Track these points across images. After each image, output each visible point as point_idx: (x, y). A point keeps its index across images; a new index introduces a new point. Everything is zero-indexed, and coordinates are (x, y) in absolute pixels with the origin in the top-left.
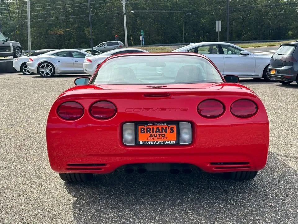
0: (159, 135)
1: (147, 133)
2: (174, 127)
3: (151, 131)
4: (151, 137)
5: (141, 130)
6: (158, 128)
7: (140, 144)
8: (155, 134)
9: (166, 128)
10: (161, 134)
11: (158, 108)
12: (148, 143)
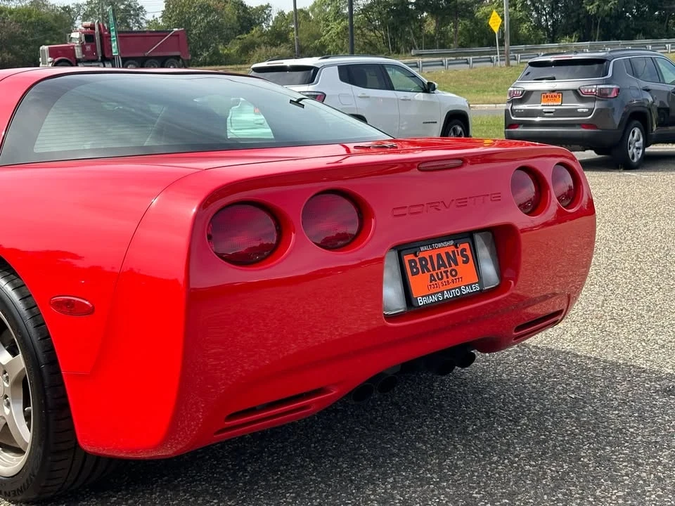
0: (446, 272)
1: (423, 272)
2: (466, 246)
3: (429, 266)
4: (434, 282)
5: (412, 268)
6: (439, 256)
7: (420, 304)
8: (439, 271)
9: (453, 252)
10: (449, 269)
11: (453, 200)
12: (433, 299)
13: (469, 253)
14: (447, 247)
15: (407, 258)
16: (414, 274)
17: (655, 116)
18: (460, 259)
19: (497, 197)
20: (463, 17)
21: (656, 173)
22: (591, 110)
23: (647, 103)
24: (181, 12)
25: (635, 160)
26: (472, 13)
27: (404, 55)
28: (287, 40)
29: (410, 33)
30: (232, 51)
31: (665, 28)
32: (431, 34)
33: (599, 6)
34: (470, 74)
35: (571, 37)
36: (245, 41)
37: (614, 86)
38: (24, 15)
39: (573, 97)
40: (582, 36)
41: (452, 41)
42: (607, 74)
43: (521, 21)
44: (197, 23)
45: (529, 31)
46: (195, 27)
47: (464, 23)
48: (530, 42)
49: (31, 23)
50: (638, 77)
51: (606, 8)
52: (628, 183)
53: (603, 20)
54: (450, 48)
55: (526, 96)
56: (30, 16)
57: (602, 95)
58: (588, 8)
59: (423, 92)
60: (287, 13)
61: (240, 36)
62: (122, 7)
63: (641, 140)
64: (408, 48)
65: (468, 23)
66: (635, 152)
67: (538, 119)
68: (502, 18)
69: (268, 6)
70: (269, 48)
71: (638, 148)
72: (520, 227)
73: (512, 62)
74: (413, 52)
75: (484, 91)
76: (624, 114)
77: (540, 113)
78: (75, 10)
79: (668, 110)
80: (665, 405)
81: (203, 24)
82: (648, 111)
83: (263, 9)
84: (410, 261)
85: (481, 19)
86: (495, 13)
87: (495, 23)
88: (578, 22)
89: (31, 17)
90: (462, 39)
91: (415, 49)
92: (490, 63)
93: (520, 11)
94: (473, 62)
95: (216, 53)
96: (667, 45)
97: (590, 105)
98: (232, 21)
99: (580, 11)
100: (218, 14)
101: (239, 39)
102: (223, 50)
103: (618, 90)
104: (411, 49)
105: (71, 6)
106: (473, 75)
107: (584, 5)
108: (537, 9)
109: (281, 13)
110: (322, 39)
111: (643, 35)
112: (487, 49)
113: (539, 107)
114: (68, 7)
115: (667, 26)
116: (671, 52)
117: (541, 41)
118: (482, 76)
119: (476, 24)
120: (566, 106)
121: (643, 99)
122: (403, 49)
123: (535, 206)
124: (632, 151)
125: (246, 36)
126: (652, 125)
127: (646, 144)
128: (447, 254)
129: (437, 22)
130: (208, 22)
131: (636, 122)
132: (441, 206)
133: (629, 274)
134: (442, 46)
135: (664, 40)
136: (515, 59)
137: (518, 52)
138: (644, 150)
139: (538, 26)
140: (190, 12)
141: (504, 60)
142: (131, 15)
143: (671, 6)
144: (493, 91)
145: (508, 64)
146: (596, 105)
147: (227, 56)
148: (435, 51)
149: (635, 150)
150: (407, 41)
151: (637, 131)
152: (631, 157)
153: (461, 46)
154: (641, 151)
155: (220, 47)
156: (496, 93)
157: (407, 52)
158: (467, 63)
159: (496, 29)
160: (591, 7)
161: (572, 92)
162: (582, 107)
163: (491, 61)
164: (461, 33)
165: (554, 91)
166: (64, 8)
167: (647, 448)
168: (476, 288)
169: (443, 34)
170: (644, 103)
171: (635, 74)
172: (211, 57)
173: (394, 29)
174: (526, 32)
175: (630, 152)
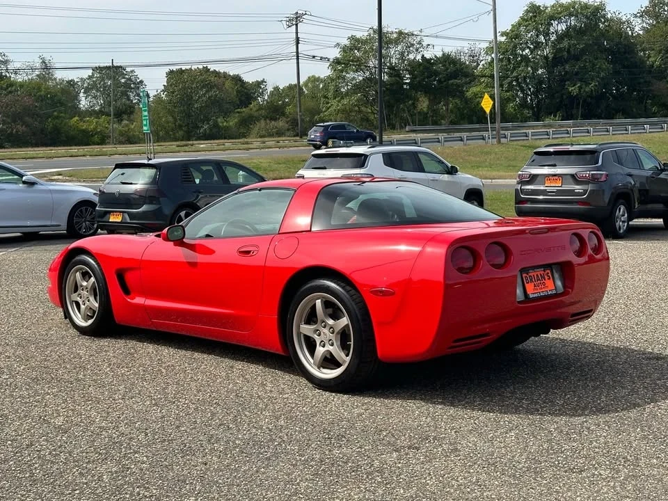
1: (531, 283)
2: (549, 271)
3: (533, 280)
4: (536, 288)
5: (526, 280)
7: (530, 297)
8: (537, 283)
9: (543, 274)
10: (542, 282)
11: (545, 248)
12: (536, 295)
13: (550, 275)
14: (540, 272)
15: (524, 275)
16: (527, 283)
17: (636, 195)
18: (546, 277)
19: (563, 248)
20: (453, 97)
21: (638, 242)
22: (585, 191)
23: (630, 185)
24: (184, 88)
25: (622, 231)
26: (462, 92)
27: (399, 131)
28: (283, 114)
29: (404, 110)
30: (231, 123)
31: (644, 108)
32: (424, 111)
33: (580, 88)
34: (464, 151)
35: (555, 116)
36: (244, 115)
37: (604, 173)
38: (34, 89)
39: (571, 180)
40: (565, 115)
41: (443, 118)
42: (598, 163)
43: (508, 100)
44: (199, 97)
45: (515, 110)
46: (197, 101)
47: (454, 102)
48: (516, 120)
49: (41, 96)
50: (622, 165)
51: (587, 89)
52: (617, 249)
53: (585, 101)
54: (441, 125)
55: (533, 179)
56: (39, 89)
57: (594, 179)
58: (570, 89)
59: (447, 174)
60: (281, 88)
61: (239, 110)
62: (123, 81)
63: (626, 215)
64: (403, 125)
65: (458, 101)
66: (621, 225)
67: (541, 197)
68: (493, 99)
69: (263, 81)
70: (268, 121)
71: (623, 222)
72: (574, 263)
73: (503, 140)
74: (407, 128)
75: (478, 167)
76: (612, 194)
77: (544, 192)
78: (79, 83)
79: (647, 191)
80: (647, 364)
81: (204, 98)
82: (630, 192)
83: (258, 84)
84: (526, 277)
85: (471, 99)
86: (486, 96)
87: (487, 104)
88: (561, 102)
89: (41, 91)
90: (453, 117)
91: (409, 125)
92: (482, 141)
93: (507, 91)
94: (467, 140)
95: (216, 125)
96: (645, 126)
97: (585, 187)
98: (232, 96)
99: (563, 92)
100: (218, 88)
101: (238, 112)
102: (223, 123)
103: (607, 175)
104: (406, 126)
105: (76, 80)
106: (467, 152)
107: (566, 87)
108: (522, 90)
109: (276, 89)
110: (322, 115)
111: (623, 115)
112: (477, 126)
113: (542, 188)
114: (72, 80)
115: (645, 107)
116: (650, 132)
117: (526, 120)
118: (475, 152)
119: (466, 103)
120: (565, 187)
121: (627, 182)
122: (398, 125)
123: (580, 253)
124: (619, 224)
125: (244, 109)
126: (635, 203)
127: (630, 219)
128: (541, 275)
129: (430, 100)
130: (209, 97)
131: (621, 201)
132: (540, 251)
133: (623, 306)
134: (435, 123)
135: (642, 120)
136: (505, 137)
137: (507, 129)
138: (628, 223)
139: (524, 104)
140: (192, 88)
141: (495, 138)
142: (132, 88)
143: (648, 88)
144: (486, 167)
145: (499, 142)
146: (590, 187)
147: (227, 128)
148: (427, 127)
149: (621, 223)
150: (402, 118)
151: (622, 208)
152: (618, 228)
153: (452, 123)
154: (626, 224)
155: (219, 120)
156: (490, 169)
157: (401, 128)
158: (462, 140)
159: (488, 111)
160: (573, 88)
161: (569, 177)
162: (578, 188)
163: (483, 139)
164: (452, 111)
165: (555, 175)
166: (69, 82)
167: (639, 377)
168: (554, 292)
169: (435, 112)
170: (627, 186)
171: (620, 162)
172: (211, 129)
173: (390, 106)
174: (512, 110)
175: (617, 224)
